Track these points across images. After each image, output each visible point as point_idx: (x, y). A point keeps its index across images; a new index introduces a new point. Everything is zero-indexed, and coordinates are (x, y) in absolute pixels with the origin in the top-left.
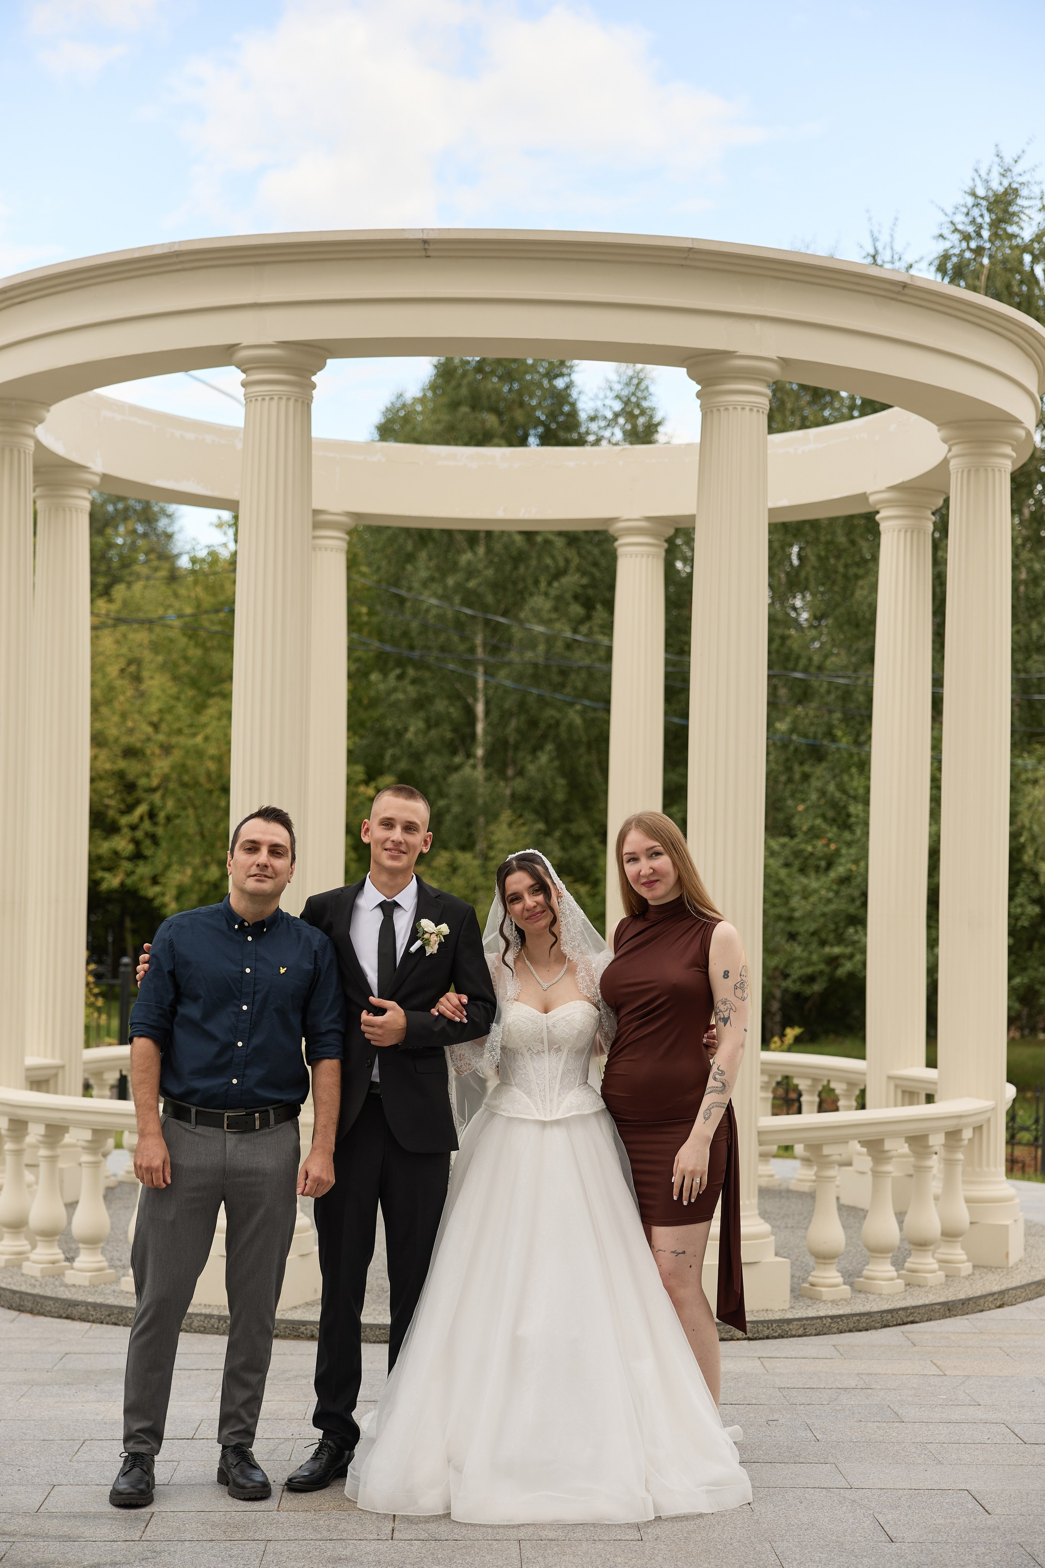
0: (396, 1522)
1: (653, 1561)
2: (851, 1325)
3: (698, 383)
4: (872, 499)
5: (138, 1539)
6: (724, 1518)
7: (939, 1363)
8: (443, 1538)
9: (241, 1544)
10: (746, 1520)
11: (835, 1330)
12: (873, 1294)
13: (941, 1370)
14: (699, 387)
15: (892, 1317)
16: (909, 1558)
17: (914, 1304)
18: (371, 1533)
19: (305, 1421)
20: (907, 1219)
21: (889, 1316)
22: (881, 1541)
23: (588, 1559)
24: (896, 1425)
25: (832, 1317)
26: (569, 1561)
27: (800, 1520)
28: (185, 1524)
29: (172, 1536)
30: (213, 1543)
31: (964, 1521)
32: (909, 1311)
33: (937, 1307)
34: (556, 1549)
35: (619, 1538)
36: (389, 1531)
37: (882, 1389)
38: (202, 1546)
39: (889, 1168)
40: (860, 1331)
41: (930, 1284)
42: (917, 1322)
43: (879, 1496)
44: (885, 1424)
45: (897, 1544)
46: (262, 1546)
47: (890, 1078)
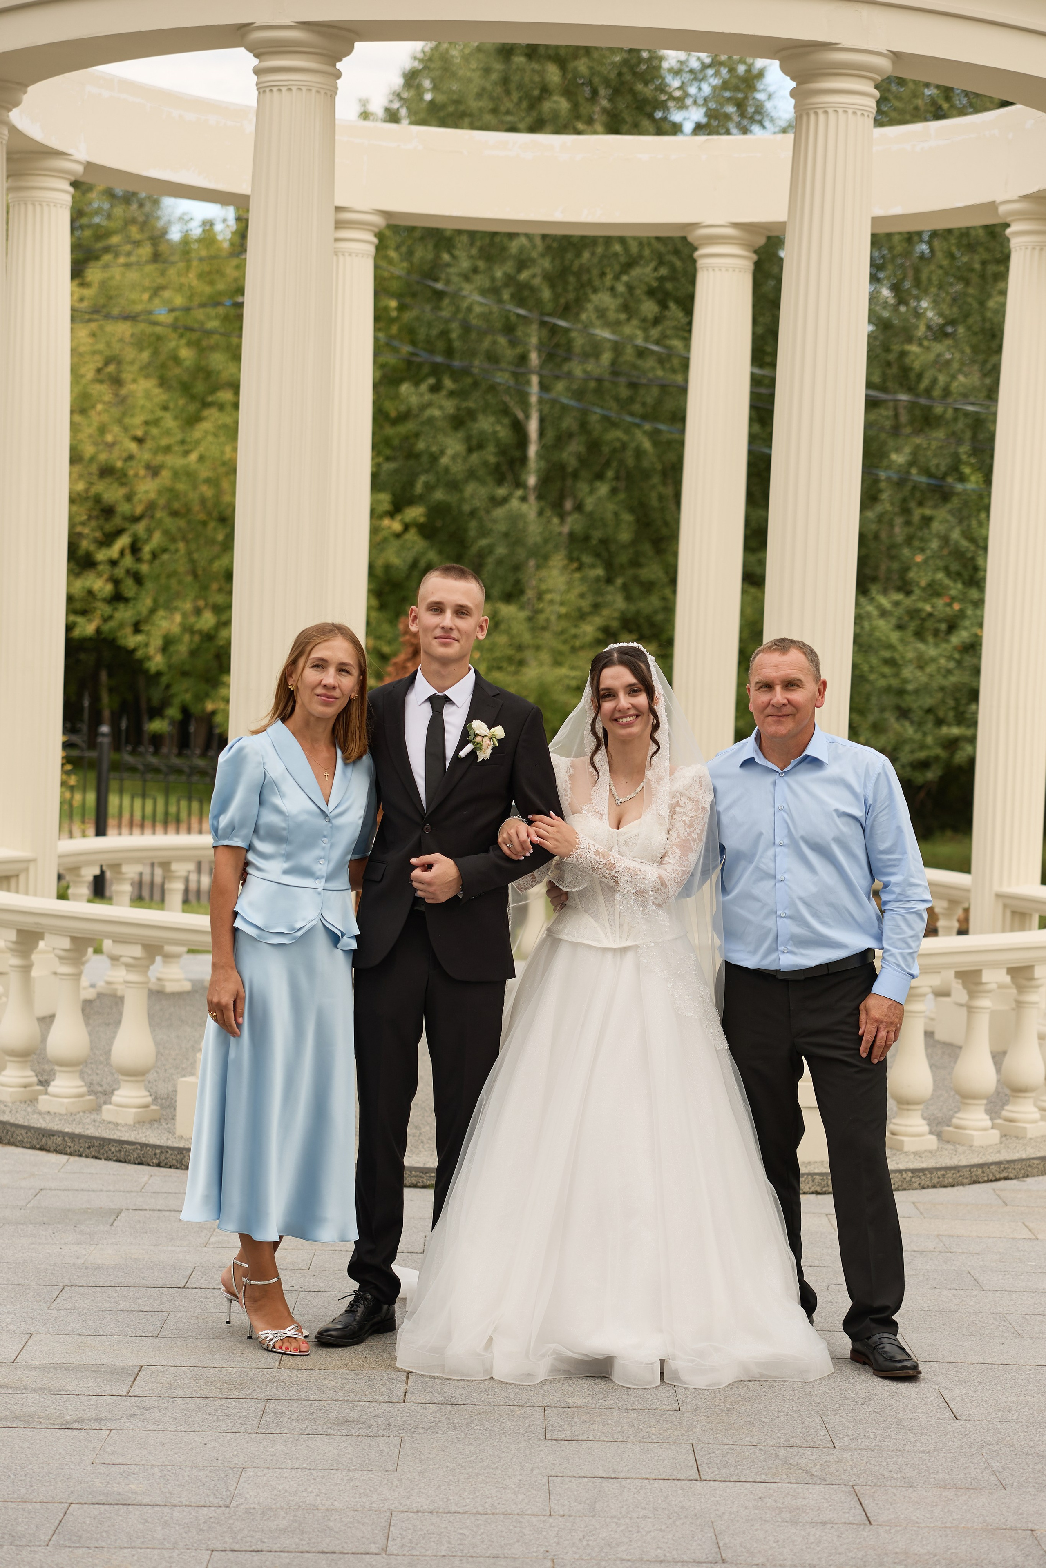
0: (409, 1384)
1: (691, 1433)
2: (935, 1181)
3: (793, 79)
4: (1002, 209)
5: (125, 1394)
6: (772, 1389)
7: (1031, 1225)
8: (461, 1402)
9: (239, 1403)
10: (797, 1392)
11: (916, 1185)
12: (963, 1145)
13: (1033, 1234)
14: (793, 84)
15: (983, 1172)
16: (973, 1437)
17: (1008, 1158)
18: (381, 1394)
19: (310, 1272)
20: (1007, 1061)
21: (980, 1171)
22: (945, 1419)
23: (619, 1429)
24: (975, 1293)
25: (914, 1171)
26: (598, 1430)
27: (856, 1394)
28: (176, 1380)
29: (163, 1392)
30: (208, 1400)
31: (1039, 1399)
32: (1002, 1166)
33: (1036, 1162)
34: (584, 1417)
35: (654, 1407)
36: (401, 1393)
37: (963, 1253)
38: (195, 1404)
39: (985, 1002)
40: (945, 1187)
41: (1029, 1136)
42: (1011, 1179)
43: (948, 1370)
44: (962, 1292)
45: (962, 1422)
46: (261, 1405)
47: (998, 896)
